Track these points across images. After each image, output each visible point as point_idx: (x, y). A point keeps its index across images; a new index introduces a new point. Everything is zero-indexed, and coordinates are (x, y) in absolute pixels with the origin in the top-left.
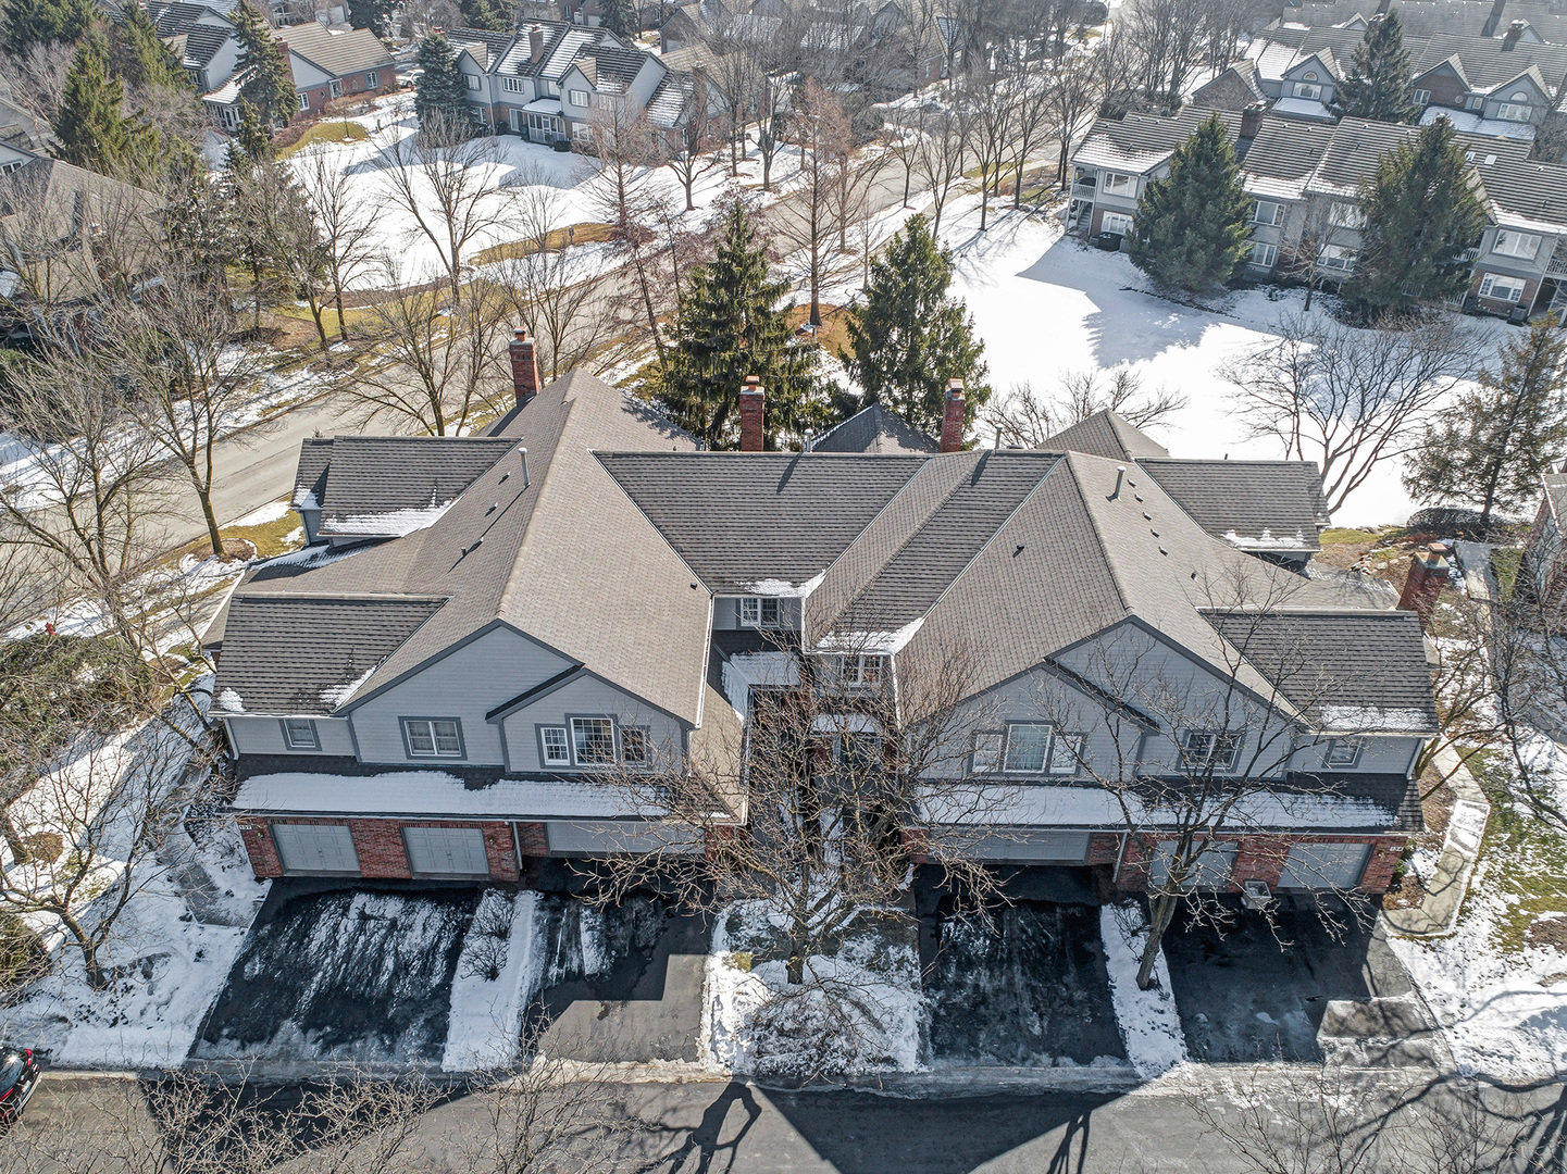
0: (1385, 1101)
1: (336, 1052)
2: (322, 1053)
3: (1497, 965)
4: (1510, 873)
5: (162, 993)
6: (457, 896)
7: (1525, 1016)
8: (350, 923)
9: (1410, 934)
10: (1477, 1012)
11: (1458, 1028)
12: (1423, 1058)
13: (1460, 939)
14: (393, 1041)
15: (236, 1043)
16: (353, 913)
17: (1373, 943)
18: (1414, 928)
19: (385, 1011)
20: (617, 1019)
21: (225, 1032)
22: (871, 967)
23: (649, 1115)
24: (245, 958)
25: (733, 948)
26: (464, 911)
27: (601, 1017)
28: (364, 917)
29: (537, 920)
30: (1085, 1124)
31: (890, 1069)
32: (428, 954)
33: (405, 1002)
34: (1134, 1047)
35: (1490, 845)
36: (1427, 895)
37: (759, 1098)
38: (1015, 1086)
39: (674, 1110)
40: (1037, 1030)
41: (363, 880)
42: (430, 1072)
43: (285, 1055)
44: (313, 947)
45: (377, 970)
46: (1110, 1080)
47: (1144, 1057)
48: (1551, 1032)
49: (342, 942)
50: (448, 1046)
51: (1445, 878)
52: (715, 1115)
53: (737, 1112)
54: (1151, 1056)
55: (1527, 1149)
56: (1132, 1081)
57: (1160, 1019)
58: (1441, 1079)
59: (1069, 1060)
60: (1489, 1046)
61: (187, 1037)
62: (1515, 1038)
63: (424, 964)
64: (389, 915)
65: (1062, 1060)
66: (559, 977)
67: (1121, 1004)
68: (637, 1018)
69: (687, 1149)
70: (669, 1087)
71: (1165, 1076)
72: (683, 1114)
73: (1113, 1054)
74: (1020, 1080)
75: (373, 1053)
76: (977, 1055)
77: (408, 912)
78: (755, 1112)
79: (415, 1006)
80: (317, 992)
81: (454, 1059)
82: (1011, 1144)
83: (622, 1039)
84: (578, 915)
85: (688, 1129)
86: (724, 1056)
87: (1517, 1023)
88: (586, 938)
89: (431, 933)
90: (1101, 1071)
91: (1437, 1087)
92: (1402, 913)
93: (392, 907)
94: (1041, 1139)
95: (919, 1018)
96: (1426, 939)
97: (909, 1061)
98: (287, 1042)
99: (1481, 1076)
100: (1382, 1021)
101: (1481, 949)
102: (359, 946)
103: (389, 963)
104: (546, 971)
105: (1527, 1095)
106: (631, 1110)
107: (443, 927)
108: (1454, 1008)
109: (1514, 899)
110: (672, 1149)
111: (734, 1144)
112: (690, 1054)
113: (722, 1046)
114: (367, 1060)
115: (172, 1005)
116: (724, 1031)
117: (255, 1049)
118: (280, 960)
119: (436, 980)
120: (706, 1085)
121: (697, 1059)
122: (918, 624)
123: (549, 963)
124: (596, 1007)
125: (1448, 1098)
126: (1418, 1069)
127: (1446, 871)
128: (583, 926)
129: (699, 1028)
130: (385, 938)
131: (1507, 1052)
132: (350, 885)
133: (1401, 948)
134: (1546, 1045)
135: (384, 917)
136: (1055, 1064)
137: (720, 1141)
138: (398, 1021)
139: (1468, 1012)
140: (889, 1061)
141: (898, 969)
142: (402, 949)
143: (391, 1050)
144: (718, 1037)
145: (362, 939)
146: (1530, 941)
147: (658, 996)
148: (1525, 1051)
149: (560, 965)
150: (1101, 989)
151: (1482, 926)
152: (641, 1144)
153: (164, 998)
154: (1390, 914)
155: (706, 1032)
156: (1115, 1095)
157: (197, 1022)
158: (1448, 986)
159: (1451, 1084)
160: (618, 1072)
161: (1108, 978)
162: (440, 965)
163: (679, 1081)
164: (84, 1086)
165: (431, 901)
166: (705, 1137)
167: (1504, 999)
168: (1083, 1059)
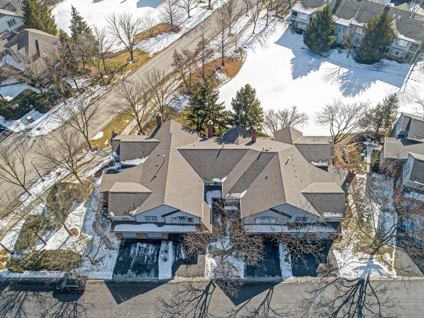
0: (326, 284)
1: (139, 276)
2: (136, 276)
3: (352, 256)
4: (359, 235)
5: (105, 265)
6: (157, 242)
7: (354, 268)
8: (137, 249)
9: (337, 249)
10: (346, 266)
11: (342, 269)
12: (335, 275)
13: (346, 250)
14: (149, 274)
15: (121, 274)
16: (138, 247)
17: (330, 251)
18: (338, 247)
19: (147, 267)
20: (189, 269)
21: (118, 272)
22: (236, 257)
23: (196, 288)
24: (119, 257)
25: (210, 253)
26: (158, 246)
27: (186, 268)
28: (140, 248)
29: (173, 248)
30: (273, 289)
31: (239, 278)
32: (153, 255)
33: (150, 265)
34: (283, 274)
35: (357, 228)
36: (342, 240)
37: (215, 284)
38: (261, 281)
39: (200, 286)
40: (266, 270)
41: (138, 239)
42: (157, 279)
43: (130, 276)
44: (131, 254)
45: (144, 259)
46: (278, 280)
47: (285, 276)
48: (358, 270)
49: (136, 253)
50: (159, 274)
51: (346, 236)
52: (208, 287)
53: (212, 287)
54: (286, 275)
55: (349, 293)
56: (282, 280)
57: (288, 268)
58: (337, 279)
59: (271, 276)
60: (347, 273)
61: (111, 273)
62: (352, 271)
63: (153, 258)
64: (144, 247)
65: (270, 276)
66: (178, 260)
67: (281, 265)
68: (193, 268)
69: (203, 294)
70: (199, 282)
71: (288, 279)
72: (202, 287)
73: (279, 275)
74: (262, 280)
75: (146, 276)
76: (254, 275)
77: (148, 246)
78: (215, 287)
79: (152, 266)
80: (134, 264)
81: (161, 277)
82: (260, 293)
83: (190, 273)
84: (180, 246)
85: (203, 290)
86: (209, 276)
87: (353, 269)
88: (182, 251)
89: (153, 251)
90: (277, 278)
91: (336, 281)
92: (336, 244)
93: (145, 245)
94: (265, 291)
95: (244, 268)
96: (340, 250)
97: (242, 277)
98: (130, 274)
99: (344, 279)
100: (328, 267)
101: (350, 252)
102: (140, 254)
103: (146, 257)
104: (175, 259)
105: (351, 282)
106: (193, 286)
107: (155, 250)
108: (342, 265)
109: (359, 241)
110: (201, 294)
111: (211, 293)
112: (203, 275)
113: (209, 274)
114: (145, 278)
115: (107, 267)
116: (209, 272)
117: (124, 275)
118: (125, 257)
119: (155, 261)
120: (206, 282)
121: (204, 277)
122: (246, 192)
123: (176, 257)
124: (185, 266)
125: (337, 283)
126: (333, 277)
127: (347, 234)
128: (181, 249)
129: (204, 270)
130: (144, 252)
131: (350, 274)
132: (136, 240)
133: (335, 252)
134: (357, 273)
135: (143, 247)
136: (268, 277)
137: (209, 293)
138: (149, 269)
139: (345, 266)
140: (239, 277)
141: (241, 258)
142: (148, 254)
143: (149, 275)
144: (208, 273)
145: (140, 252)
146: (359, 250)
147: (196, 264)
148: (353, 274)
149: (178, 258)
150: (278, 261)
151: (351, 247)
152: (195, 293)
153: (106, 266)
154: (334, 244)
155: (206, 271)
156: (279, 283)
157: (113, 270)
158: (342, 260)
159: (338, 280)
160: (190, 279)
161: (279, 259)
162: (155, 258)
163: (201, 281)
164: (95, 283)
165: (152, 244)
166: (206, 292)
167: (351, 263)
168: (273, 276)
